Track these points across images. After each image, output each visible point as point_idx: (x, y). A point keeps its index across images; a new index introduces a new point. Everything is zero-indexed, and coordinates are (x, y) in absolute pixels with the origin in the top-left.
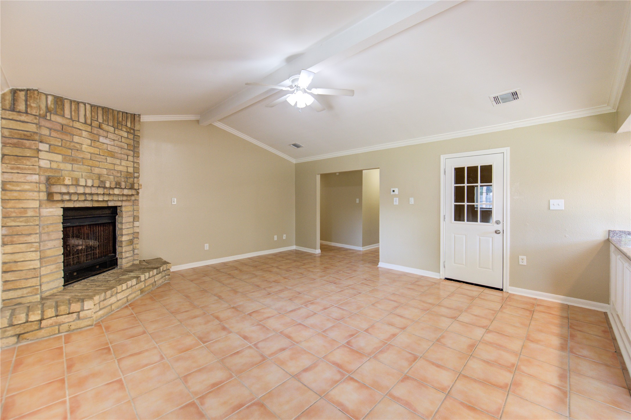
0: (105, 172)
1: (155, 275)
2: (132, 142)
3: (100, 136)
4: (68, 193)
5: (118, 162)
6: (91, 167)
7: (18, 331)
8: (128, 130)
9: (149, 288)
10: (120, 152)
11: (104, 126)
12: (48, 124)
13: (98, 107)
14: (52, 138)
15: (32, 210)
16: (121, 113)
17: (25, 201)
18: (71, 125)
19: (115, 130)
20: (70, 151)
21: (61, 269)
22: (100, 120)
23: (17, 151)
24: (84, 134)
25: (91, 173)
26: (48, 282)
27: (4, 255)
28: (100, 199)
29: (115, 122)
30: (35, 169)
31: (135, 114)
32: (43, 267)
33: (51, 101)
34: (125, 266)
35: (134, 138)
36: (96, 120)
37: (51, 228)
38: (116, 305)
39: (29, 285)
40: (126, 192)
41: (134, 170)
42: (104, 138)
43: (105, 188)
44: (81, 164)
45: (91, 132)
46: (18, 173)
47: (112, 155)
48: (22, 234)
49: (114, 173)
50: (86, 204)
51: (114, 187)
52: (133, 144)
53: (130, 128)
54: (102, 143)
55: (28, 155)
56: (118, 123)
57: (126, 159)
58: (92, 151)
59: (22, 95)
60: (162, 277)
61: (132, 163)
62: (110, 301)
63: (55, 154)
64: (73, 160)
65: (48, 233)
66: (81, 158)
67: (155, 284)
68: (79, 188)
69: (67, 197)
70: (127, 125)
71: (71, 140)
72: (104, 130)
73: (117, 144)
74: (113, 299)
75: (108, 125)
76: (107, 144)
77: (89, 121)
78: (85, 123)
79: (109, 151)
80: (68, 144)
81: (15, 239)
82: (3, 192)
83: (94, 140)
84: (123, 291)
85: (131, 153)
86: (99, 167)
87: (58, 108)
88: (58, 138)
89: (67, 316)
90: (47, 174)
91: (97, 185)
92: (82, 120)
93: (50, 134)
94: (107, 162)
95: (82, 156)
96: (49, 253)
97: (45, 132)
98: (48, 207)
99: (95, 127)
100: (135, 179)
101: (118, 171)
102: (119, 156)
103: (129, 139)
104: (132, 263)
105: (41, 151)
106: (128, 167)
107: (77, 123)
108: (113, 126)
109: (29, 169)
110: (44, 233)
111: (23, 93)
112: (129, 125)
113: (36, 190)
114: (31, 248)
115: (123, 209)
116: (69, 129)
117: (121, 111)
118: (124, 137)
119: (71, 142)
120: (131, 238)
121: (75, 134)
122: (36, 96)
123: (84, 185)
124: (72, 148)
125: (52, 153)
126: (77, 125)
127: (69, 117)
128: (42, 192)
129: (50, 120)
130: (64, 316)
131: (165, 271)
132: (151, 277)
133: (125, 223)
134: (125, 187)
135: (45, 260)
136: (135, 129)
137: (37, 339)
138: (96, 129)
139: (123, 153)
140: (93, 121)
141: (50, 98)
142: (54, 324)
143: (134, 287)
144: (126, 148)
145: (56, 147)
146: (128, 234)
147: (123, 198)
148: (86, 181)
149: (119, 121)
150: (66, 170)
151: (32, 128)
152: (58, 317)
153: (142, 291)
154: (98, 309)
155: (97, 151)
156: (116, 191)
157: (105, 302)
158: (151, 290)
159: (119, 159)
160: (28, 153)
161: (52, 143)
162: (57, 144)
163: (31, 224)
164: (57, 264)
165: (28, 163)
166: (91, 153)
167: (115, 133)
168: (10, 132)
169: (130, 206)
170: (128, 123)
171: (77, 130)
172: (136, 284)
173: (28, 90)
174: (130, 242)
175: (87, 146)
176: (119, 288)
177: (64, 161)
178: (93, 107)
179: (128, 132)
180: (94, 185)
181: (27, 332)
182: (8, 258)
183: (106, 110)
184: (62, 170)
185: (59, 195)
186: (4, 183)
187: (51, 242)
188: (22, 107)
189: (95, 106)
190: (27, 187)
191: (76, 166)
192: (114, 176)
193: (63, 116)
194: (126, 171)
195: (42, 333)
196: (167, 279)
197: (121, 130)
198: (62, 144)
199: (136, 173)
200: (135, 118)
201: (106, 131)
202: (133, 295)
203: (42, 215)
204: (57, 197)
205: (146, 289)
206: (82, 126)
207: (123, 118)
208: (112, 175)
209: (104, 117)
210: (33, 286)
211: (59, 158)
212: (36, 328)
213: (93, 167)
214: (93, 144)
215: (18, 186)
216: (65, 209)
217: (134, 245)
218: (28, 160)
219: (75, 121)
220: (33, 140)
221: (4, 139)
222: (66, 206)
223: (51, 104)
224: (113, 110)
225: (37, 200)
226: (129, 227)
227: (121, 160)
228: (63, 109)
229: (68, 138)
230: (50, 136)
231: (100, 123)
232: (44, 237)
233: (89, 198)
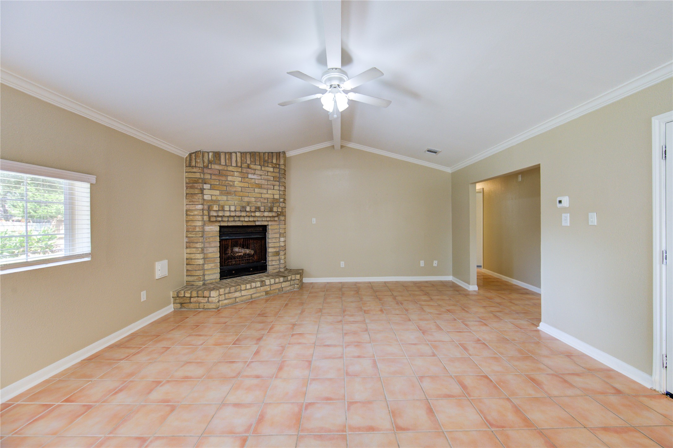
0: (253, 199)
1: (281, 282)
2: (278, 175)
3: (248, 173)
4: (218, 216)
5: (265, 191)
6: (242, 197)
7: (181, 301)
8: (274, 166)
9: (275, 291)
10: (267, 184)
11: (252, 166)
12: (209, 171)
13: (246, 153)
14: (212, 180)
15: (198, 227)
16: (267, 154)
17: (195, 222)
18: (226, 169)
19: (261, 168)
20: (225, 187)
21: (218, 267)
22: (249, 162)
23: (192, 191)
24: (236, 174)
25: (242, 201)
26: (209, 275)
27: (187, 254)
28: (245, 220)
29: (261, 162)
30: (199, 201)
31: (280, 152)
32: (206, 264)
33: (212, 156)
35: (279, 171)
36: (245, 162)
37: (211, 239)
38: (240, 298)
39: (197, 275)
40: (266, 214)
41: (280, 196)
42: (252, 175)
43: (246, 211)
44: (234, 195)
45: (241, 172)
46: (192, 204)
47: (260, 186)
48: (194, 242)
49: (261, 200)
50: (237, 223)
51: (254, 210)
52: (279, 176)
53: (276, 164)
54: (250, 178)
55: (196, 193)
56: (264, 162)
57: (273, 189)
58: (242, 186)
59: (193, 155)
60: (291, 285)
61: (278, 191)
62: (234, 294)
63: (215, 191)
64: (227, 193)
65: (209, 243)
66: (233, 191)
67: (282, 289)
68: (226, 212)
69: (220, 219)
70: (273, 162)
71: (226, 180)
72: (252, 169)
73: (264, 178)
74: (237, 294)
75: (255, 165)
76: (255, 179)
77: (239, 164)
78: (237, 166)
79: (256, 184)
80: (224, 183)
81: (191, 245)
82: (186, 216)
83: (244, 177)
84: (246, 289)
85: (277, 183)
86: (248, 197)
87: (216, 159)
88: (217, 180)
89: (202, 298)
90: (209, 204)
91: (239, 210)
92: (234, 164)
93: (211, 177)
94: (255, 192)
95: (234, 190)
96: (210, 255)
97: (208, 177)
98: (210, 225)
99: (244, 168)
100: (281, 204)
101: (265, 199)
102: (266, 186)
103: (275, 172)
104: (278, 270)
105: (205, 189)
106: (274, 195)
107: (230, 167)
108: (260, 165)
109: (197, 202)
110: (207, 242)
112: (274, 161)
113: (200, 214)
114: (198, 251)
115: (270, 227)
116: (224, 172)
117: (267, 152)
118: (270, 172)
119: (225, 181)
120: (278, 250)
121: (229, 175)
122: (200, 155)
123: (229, 210)
124: (227, 185)
125: (212, 190)
126: (230, 168)
127: (224, 164)
128: (206, 215)
129: (211, 168)
131: (294, 280)
132: (277, 283)
133: (271, 238)
134: (265, 211)
135: (207, 259)
136: (281, 164)
137: (189, 309)
138: (245, 169)
139: (269, 184)
140: (242, 164)
141: (211, 154)
142: (197, 302)
143: (259, 288)
144: (272, 180)
145: (215, 186)
146: (274, 247)
147: (266, 219)
148: (230, 208)
149: (266, 160)
150: (222, 201)
151: (198, 175)
152: (198, 298)
153: (267, 293)
154: (224, 299)
155: (246, 185)
156: (258, 214)
157: (230, 295)
158: (277, 293)
159: (266, 189)
160: (197, 191)
161: (212, 183)
162: (215, 183)
163: (198, 236)
164: (215, 263)
165: (197, 198)
166: (241, 187)
167: (261, 170)
168: (189, 180)
169: (276, 225)
170: (273, 160)
171: (230, 172)
172: (261, 286)
173: (196, 152)
174: (277, 253)
175: (238, 183)
176: (243, 287)
177: (221, 194)
178: (242, 154)
179: (274, 168)
180: (237, 210)
181: (185, 303)
182: (189, 256)
183: (253, 154)
184: (219, 201)
185: (215, 218)
186: (187, 211)
187: (211, 248)
188: (193, 164)
189: (244, 153)
190: (196, 213)
191: (230, 197)
192: (261, 202)
193: (220, 164)
194: (273, 198)
195: (192, 305)
196: (296, 288)
197: (268, 166)
198: (219, 183)
199: (281, 198)
200: (280, 155)
201: (254, 169)
202: (258, 295)
203: (205, 230)
204: (213, 219)
205: (272, 292)
206: (234, 169)
207: (269, 157)
208: (260, 201)
209: (252, 159)
211: (217, 193)
212: (189, 301)
213: (243, 197)
214: (242, 180)
215: (192, 212)
216: (221, 227)
217: (280, 256)
218: (196, 196)
219: (228, 166)
220: (198, 183)
221: (187, 184)
222: (222, 225)
223: (211, 158)
224: (259, 153)
225: (200, 221)
226: (275, 241)
227: (267, 189)
228: (220, 160)
229: (223, 178)
230: (211, 179)
231: (248, 164)
232: (207, 245)
233: (237, 219)
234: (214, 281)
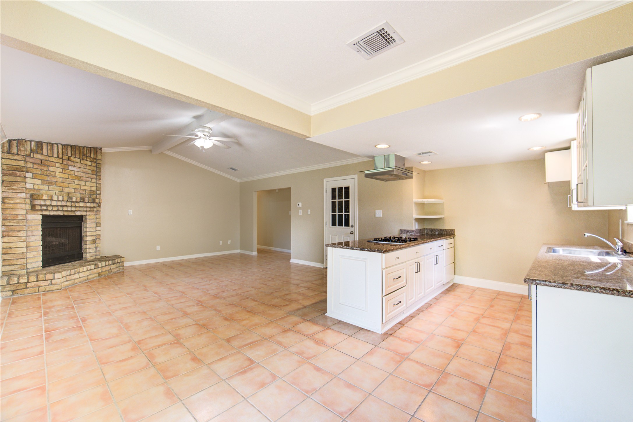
0: (73, 190)
1: (110, 265)
2: (95, 169)
3: (69, 165)
4: (45, 205)
5: (83, 183)
6: (62, 187)
7: (13, 288)
8: (92, 160)
9: (105, 273)
10: (85, 176)
11: (72, 159)
12: (31, 160)
13: (67, 145)
14: (34, 169)
15: (21, 215)
16: (86, 148)
17: (17, 210)
18: (48, 159)
19: (81, 161)
20: (47, 177)
21: (40, 255)
22: (69, 154)
23: (11, 178)
24: (57, 165)
25: (62, 191)
26: (31, 263)
27: (3, 244)
28: (68, 210)
29: (80, 155)
30: (23, 190)
31: (97, 148)
32: (28, 252)
33: (34, 145)
34: (89, 258)
35: (96, 165)
36: (66, 154)
37: (34, 228)
38: (78, 280)
39: (19, 263)
40: (89, 205)
41: (96, 189)
42: (72, 167)
43: (72, 202)
44: (55, 185)
45: (62, 163)
46: (12, 192)
47: (79, 178)
48: (15, 231)
49: (80, 191)
50: (58, 213)
51: (79, 201)
52: (96, 170)
53: (94, 159)
54: (70, 170)
55: (19, 181)
56: (83, 156)
57: (90, 181)
58: (63, 177)
59: (15, 143)
60: (117, 267)
61: (95, 184)
62: (74, 276)
63: (37, 180)
64: (49, 183)
65: (32, 231)
66: (55, 181)
67: (110, 271)
68: (53, 202)
69: (44, 208)
70: (91, 156)
71: (48, 170)
72: (72, 162)
73: (83, 171)
74: (76, 276)
75: (75, 157)
76: (75, 171)
77: (61, 156)
78: (58, 157)
79: (76, 175)
80: (45, 173)
81: (10, 234)
82: (3, 204)
83: (65, 168)
84: (83, 272)
85: (95, 176)
86: (68, 187)
87: (39, 149)
88: (39, 169)
89: (44, 281)
90: (31, 193)
91: (66, 200)
92: (55, 155)
93: (33, 166)
94: (74, 184)
95: (55, 180)
96: (32, 244)
97: (30, 165)
98: (32, 214)
99: (65, 160)
100: (98, 196)
101: (83, 190)
102: (84, 179)
103: (92, 166)
104: (95, 257)
105: (27, 178)
106: (92, 187)
107: (52, 158)
108: (79, 158)
109: (20, 190)
110: (29, 231)
111: (16, 142)
112: (92, 156)
113: (24, 203)
114: (20, 239)
115: (88, 217)
116: (46, 162)
117: (86, 147)
118: (88, 165)
119: (47, 171)
120: (94, 239)
121: (50, 165)
122: (24, 144)
123: (57, 200)
124: (48, 175)
125: (34, 179)
126: (52, 159)
127: (46, 154)
128: (28, 204)
129: (33, 157)
130: (42, 282)
131: (119, 263)
132: (107, 266)
133: (89, 227)
134: (88, 201)
135: (30, 248)
136: (98, 159)
137: (24, 294)
138: (66, 161)
139: (87, 177)
140: (63, 156)
141: (33, 143)
142: (35, 286)
143: (93, 270)
144: (90, 173)
145: (37, 175)
146: (91, 236)
147: (87, 209)
148: (58, 197)
149: (85, 154)
150: (44, 190)
151: (22, 163)
152: (38, 282)
153: (99, 274)
154: (65, 280)
155: (67, 176)
156: (81, 204)
157: (70, 277)
158: (107, 275)
159: (84, 181)
160: (19, 179)
161: (34, 172)
162: (38, 172)
163: (21, 224)
164: (37, 251)
165: (19, 186)
166: (62, 178)
167: (81, 163)
168: (7, 166)
169: (93, 215)
170: (91, 155)
171: (52, 162)
172: (95, 269)
173: (19, 140)
174: (93, 241)
175: (59, 173)
176: (81, 269)
177: (43, 184)
178: (64, 146)
179: (91, 162)
180: (64, 200)
181: (18, 290)
182: (6, 245)
183: (73, 147)
184: (41, 190)
185: (39, 206)
186: (3, 199)
187: (33, 237)
188: (15, 150)
189: (65, 145)
190: (18, 201)
191: (51, 187)
192: (80, 194)
193: (42, 154)
194: (90, 190)
195: (28, 291)
196: (121, 269)
197: (86, 160)
198: (41, 173)
199: (98, 191)
200: (98, 151)
201: (74, 162)
202: (92, 276)
203: (27, 219)
204: (38, 208)
205: (103, 273)
206: (56, 160)
207: (88, 151)
208: (79, 192)
209: (72, 152)
210: (22, 264)
211: (39, 182)
212: (24, 287)
213: (64, 187)
214: (63, 171)
215: (12, 200)
216: (43, 216)
217: (97, 244)
218: (19, 184)
219: (50, 156)
220: (22, 171)
221: (3, 171)
222: (44, 214)
223: (34, 147)
224: (79, 147)
225: (24, 209)
226: (92, 230)
227: (86, 182)
228: (42, 150)
229: (45, 168)
230: (33, 168)
231: (69, 156)
232: (29, 233)
233: (61, 209)
234: (36, 269)
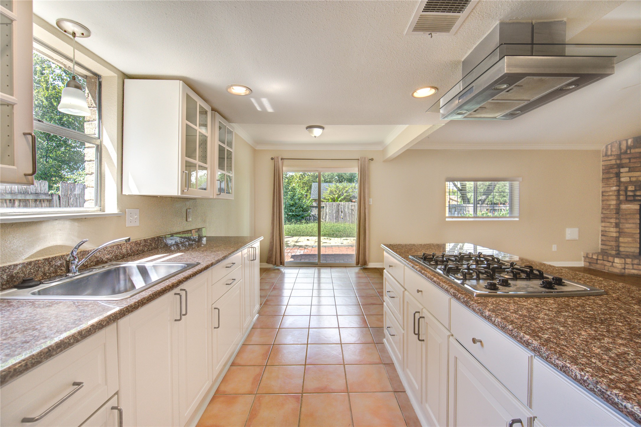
14: (632, 163)
15: (613, 205)
17: (610, 201)
23: (608, 176)
26: (624, 247)
27: (602, 227)
32: (621, 237)
37: (628, 216)
46: (608, 187)
48: (608, 218)
55: (612, 177)
63: (635, 172)
65: (626, 219)
81: (606, 220)
82: (602, 197)
88: (637, 162)
90: (626, 185)
93: (630, 161)
96: (626, 230)
97: (626, 161)
98: (627, 204)
105: (622, 173)
109: (613, 184)
111: (610, 145)
114: (612, 225)
125: (631, 172)
128: (622, 195)
129: (630, 153)
135: (623, 234)
141: (630, 140)
145: (636, 168)
151: (614, 162)
161: (631, 166)
164: (633, 238)
165: (613, 181)
168: (605, 167)
173: (612, 143)
185: (632, 197)
186: (603, 192)
187: (628, 224)
188: (608, 153)
190: (611, 193)
203: (621, 208)
211: (639, 174)
215: (608, 193)
220: (615, 169)
221: (603, 171)
223: (631, 143)
232: (623, 221)
234: (632, 253)
